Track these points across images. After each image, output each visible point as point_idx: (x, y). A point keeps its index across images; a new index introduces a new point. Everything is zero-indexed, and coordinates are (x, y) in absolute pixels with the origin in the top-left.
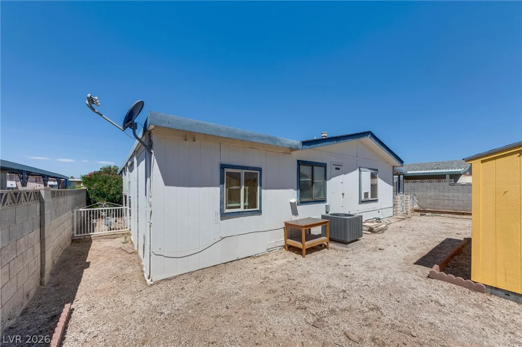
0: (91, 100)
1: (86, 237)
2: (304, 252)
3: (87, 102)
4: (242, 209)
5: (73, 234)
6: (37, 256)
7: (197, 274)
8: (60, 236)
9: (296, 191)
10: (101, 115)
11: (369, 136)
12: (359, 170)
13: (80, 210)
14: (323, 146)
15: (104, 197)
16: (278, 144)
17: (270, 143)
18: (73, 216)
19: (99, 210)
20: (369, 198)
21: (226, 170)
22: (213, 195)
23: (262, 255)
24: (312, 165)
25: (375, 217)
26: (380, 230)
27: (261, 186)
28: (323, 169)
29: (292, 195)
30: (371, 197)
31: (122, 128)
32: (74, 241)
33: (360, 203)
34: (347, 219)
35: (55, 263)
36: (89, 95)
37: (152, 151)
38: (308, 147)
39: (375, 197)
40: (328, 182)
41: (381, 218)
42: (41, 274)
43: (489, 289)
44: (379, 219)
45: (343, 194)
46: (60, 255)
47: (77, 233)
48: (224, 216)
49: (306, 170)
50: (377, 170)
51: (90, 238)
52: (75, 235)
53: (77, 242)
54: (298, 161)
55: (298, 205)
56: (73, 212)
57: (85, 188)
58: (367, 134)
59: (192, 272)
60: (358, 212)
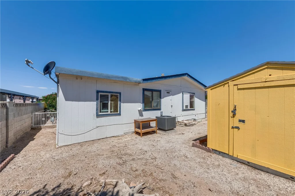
0: (28, 62)
1: (39, 127)
2: (141, 134)
3: (26, 63)
4: (109, 113)
5: (32, 126)
6: (4, 133)
7: (82, 144)
8: (22, 126)
9: (142, 104)
10: (33, 68)
11: (187, 75)
12: (182, 93)
13: (36, 113)
14: (156, 81)
15: (53, 107)
16: (128, 80)
17: (123, 80)
18: (32, 116)
19: (46, 114)
20: (189, 108)
21: (100, 94)
22: (92, 106)
23: (121, 136)
24: (152, 91)
25: (193, 118)
26: (191, 125)
27: (120, 101)
28: (159, 93)
29: (140, 106)
30: (190, 108)
31: (43, 74)
32: (32, 129)
33: (182, 111)
34: (165, 118)
35: (18, 138)
36: (26, 59)
37: (59, 85)
38: (146, 82)
39: (193, 108)
40: (162, 100)
41: (196, 119)
42: (6, 142)
43: (214, 151)
44: (195, 119)
45: (172, 106)
46: (21, 135)
47: (34, 125)
48: (98, 116)
49: (148, 93)
50: (194, 93)
51: (41, 127)
52: (33, 126)
53: (34, 129)
54: (143, 89)
55: (143, 111)
56: (32, 114)
57: (44, 103)
58: (185, 75)
59: (80, 143)
60: (182, 115)
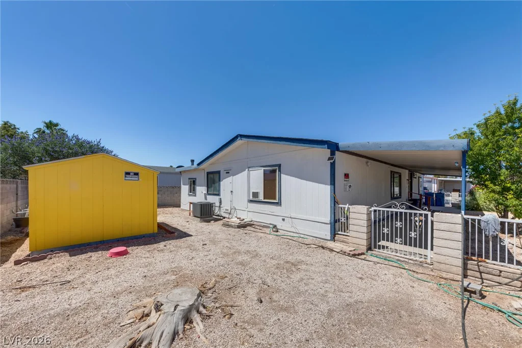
11: (239, 138)
12: (248, 170)
21: (189, 180)
24: (212, 173)
25: (272, 223)
26: (228, 225)
28: (218, 175)
29: (205, 190)
30: (265, 198)
33: (248, 202)
39: (274, 199)
40: (221, 183)
45: (232, 192)
49: (211, 176)
50: (279, 165)
54: (207, 173)
55: (207, 195)
60: (247, 210)
